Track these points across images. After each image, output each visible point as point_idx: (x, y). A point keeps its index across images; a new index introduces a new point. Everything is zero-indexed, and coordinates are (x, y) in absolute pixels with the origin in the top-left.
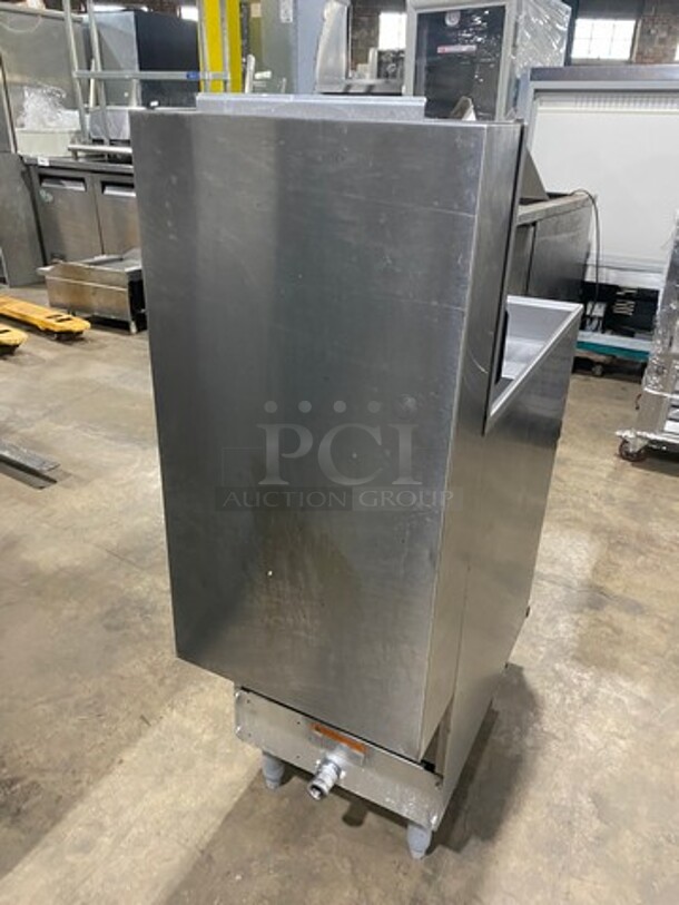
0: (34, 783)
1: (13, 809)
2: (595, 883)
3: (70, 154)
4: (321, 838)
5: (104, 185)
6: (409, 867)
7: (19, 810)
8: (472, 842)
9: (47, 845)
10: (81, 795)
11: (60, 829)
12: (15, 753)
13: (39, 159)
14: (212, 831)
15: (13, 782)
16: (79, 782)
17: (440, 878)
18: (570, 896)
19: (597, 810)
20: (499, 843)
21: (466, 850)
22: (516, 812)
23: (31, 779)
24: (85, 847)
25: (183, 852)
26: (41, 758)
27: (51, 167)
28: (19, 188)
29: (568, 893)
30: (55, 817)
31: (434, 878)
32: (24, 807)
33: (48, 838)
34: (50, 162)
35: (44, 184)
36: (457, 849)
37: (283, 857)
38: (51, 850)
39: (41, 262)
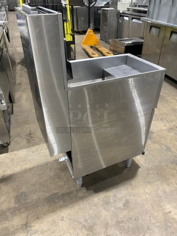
0: (35, 139)
1: (29, 141)
2: (108, 214)
3: (127, 10)
4: (66, 172)
5: (133, 19)
6: (76, 186)
7: (30, 142)
8: (91, 191)
9: (29, 149)
10: (39, 144)
11: (33, 147)
12: (36, 133)
13: (121, 11)
14: (51, 161)
15: (33, 137)
16: (40, 142)
17: (79, 192)
18: (100, 212)
19: (124, 203)
20: (96, 194)
21: (89, 191)
22: (106, 192)
23: (35, 138)
24: (33, 152)
25: (45, 161)
26: (39, 136)
27: (122, 13)
28: (115, 19)
29: (100, 211)
30: (33, 146)
31: (78, 191)
32: (31, 142)
33: (30, 148)
34: (123, 11)
35: (121, 18)
36: (87, 190)
37: (58, 171)
38: (29, 150)
39: (116, 38)
